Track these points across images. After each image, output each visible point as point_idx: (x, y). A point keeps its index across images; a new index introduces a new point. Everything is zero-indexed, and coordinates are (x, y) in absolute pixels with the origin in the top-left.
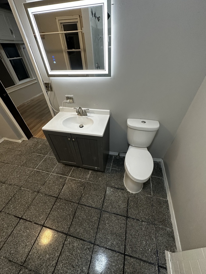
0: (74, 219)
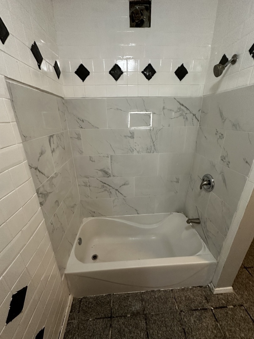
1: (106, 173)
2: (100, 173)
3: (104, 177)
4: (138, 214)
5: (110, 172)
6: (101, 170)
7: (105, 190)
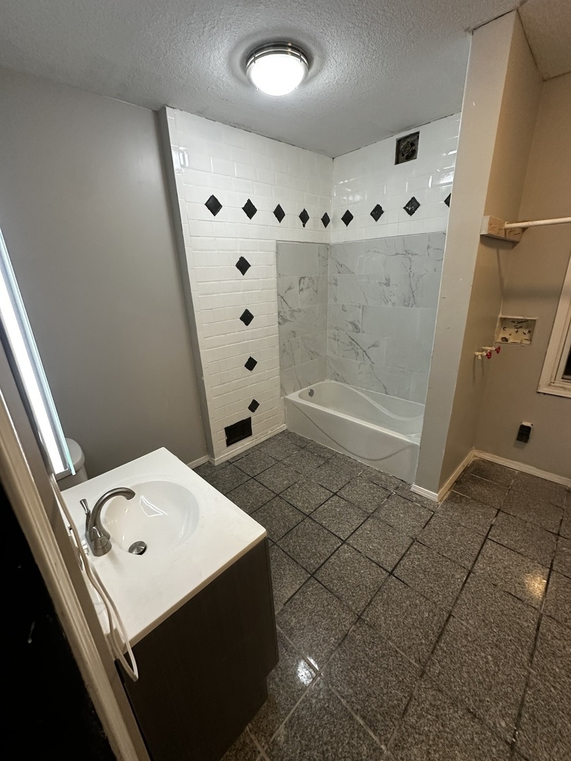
0: (292, 527)
1: (356, 327)
2: (350, 327)
3: (353, 331)
4: (387, 393)
5: (360, 326)
6: (351, 323)
7: (353, 349)
